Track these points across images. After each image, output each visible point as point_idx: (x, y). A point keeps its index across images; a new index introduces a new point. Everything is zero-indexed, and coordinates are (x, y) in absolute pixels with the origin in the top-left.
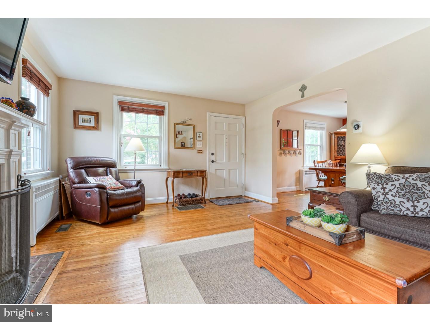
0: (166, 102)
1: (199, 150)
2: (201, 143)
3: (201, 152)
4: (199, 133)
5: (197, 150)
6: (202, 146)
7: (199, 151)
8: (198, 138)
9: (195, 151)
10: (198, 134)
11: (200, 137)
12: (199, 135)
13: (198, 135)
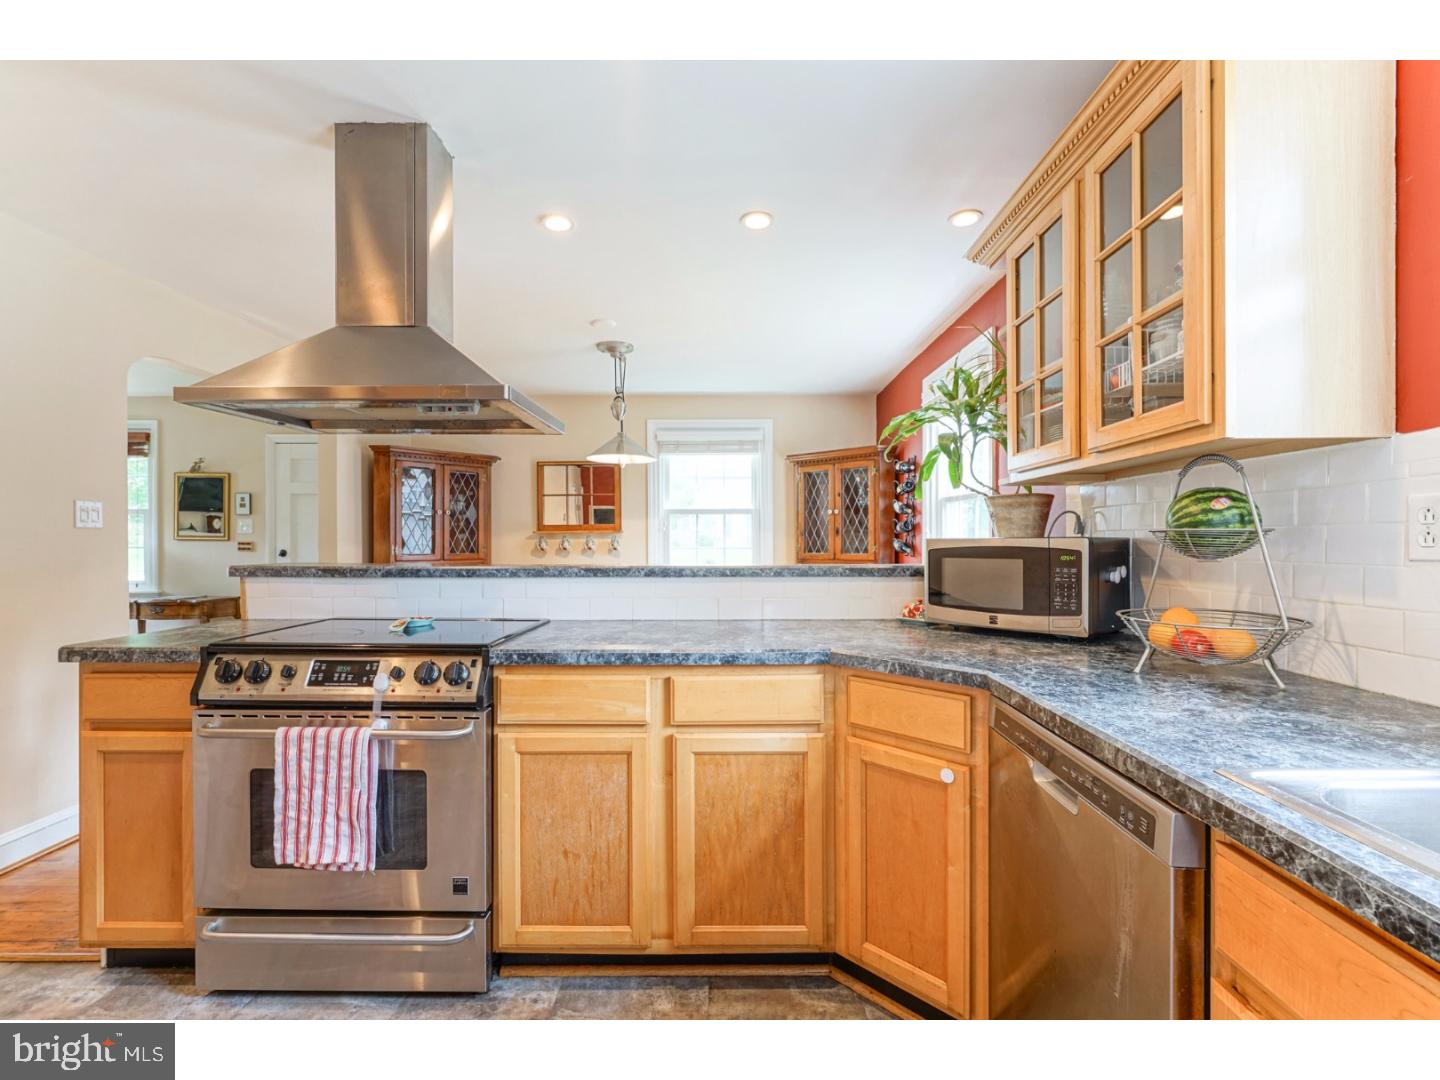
0: (152, 422)
1: (243, 544)
2: (249, 521)
3: (249, 549)
4: (243, 496)
5: (236, 543)
6: (251, 531)
7: (242, 546)
8: (240, 511)
9: (233, 545)
10: (239, 497)
11: (242, 506)
12: (243, 499)
13: (238, 501)
